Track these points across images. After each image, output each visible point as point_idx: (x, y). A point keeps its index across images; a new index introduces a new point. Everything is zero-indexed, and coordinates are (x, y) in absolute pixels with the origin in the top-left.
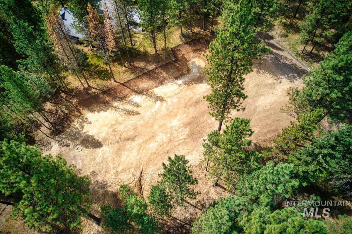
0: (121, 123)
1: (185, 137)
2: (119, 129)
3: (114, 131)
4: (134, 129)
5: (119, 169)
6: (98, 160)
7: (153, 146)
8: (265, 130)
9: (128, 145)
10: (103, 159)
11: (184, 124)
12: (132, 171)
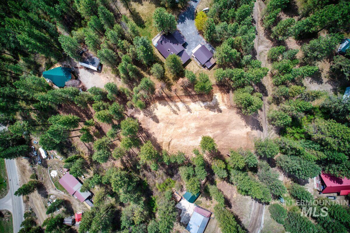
0: (171, 115)
1: (193, 133)
2: (169, 117)
3: (167, 117)
4: (175, 120)
5: (165, 135)
6: (158, 127)
7: (180, 131)
8: (225, 145)
9: (171, 126)
10: (160, 128)
11: (196, 127)
12: (168, 137)
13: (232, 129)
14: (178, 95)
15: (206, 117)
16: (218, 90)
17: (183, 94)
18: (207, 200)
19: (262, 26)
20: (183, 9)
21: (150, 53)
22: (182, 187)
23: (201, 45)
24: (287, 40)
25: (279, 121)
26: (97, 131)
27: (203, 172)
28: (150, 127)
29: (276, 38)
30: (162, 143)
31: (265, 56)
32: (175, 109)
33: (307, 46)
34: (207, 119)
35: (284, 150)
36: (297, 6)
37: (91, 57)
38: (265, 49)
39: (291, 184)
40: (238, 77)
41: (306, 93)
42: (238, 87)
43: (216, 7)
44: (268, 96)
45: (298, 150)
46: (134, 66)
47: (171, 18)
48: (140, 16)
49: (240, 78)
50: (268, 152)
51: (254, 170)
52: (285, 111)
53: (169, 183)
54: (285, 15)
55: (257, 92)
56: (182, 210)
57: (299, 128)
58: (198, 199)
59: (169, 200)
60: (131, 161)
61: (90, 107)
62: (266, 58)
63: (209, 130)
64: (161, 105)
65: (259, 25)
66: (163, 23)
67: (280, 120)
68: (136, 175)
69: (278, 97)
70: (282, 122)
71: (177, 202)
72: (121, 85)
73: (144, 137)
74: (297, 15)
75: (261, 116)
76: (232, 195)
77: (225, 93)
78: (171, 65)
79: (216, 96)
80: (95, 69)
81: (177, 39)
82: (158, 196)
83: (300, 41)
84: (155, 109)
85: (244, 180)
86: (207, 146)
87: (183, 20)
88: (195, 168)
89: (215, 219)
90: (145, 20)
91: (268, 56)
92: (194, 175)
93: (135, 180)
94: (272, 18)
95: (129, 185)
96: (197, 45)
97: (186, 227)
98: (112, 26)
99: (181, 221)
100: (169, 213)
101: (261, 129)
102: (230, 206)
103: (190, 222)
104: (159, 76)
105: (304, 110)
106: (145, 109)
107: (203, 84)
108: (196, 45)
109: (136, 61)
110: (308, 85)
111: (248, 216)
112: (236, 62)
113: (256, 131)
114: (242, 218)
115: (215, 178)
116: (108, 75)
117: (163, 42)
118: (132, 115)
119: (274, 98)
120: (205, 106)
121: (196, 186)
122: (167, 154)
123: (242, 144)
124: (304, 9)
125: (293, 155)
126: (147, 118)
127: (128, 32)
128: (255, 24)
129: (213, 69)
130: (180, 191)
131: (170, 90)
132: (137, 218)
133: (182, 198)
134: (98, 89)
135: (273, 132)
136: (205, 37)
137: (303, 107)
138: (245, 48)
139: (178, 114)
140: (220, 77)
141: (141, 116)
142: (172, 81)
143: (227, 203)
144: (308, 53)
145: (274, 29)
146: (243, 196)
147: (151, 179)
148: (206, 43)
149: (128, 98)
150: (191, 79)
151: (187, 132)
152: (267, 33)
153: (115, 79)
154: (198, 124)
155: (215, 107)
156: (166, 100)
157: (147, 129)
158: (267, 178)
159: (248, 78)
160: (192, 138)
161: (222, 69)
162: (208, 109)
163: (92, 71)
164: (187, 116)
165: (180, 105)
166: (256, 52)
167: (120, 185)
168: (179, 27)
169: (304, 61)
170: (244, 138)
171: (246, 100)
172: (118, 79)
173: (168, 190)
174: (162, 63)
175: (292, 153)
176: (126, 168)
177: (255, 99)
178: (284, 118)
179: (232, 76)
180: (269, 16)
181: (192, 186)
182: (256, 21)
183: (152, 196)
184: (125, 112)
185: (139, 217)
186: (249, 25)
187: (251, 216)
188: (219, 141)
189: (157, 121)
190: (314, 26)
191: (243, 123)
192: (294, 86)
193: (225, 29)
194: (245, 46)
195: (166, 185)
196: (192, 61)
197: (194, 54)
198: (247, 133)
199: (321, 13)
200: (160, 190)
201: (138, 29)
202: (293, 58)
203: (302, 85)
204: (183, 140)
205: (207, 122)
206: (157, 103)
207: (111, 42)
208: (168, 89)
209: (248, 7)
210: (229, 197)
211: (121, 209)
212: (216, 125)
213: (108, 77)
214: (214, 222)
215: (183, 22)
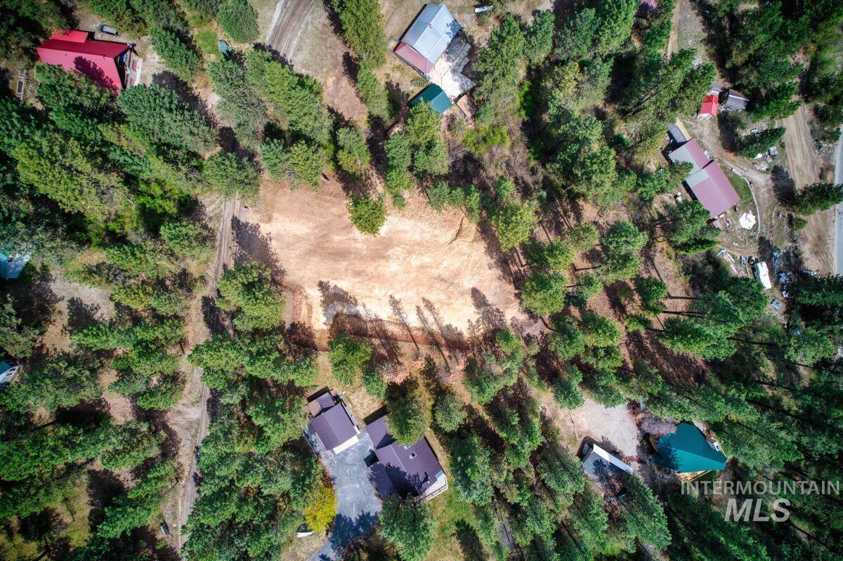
0: (440, 301)
1: (396, 248)
2: (445, 297)
3: (450, 298)
4: (432, 287)
5: (465, 257)
6: (477, 278)
7: (427, 259)
8: (328, 204)
9: (446, 275)
10: (473, 276)
11: (388, 260)
12: (457, 250)
13: (303, 238)
14: (413, 344)
15: (358, 280)
16: (317, 335)
17: (400, 344)
18: (398, 85)
19: (181, 465)
20: (358, 546)
21: (459, 459)
22: (449, 126)
23: (333, 452)
24: (130, 418)
25: (191, 233)
26: (623, 299)
27: (393, 151)
28: (497, 283)
29: (153, 428)
30: (475, 240)
31: (190, 393)
32: (426, 313)
33: (87, 394)
34: (358, 274)
35: (194, 163)
36: (89, 495)
37: (601, 480)
38: (185, 409)
39: (193, 81)
40: (263, 357)
41: (113, 285)
42: (269, 333)
43: (279, 535)
44: (203, 297)
45: (161, 157)
46: (503, 435)
47: (392, 531)
48: (464, 551)
49: (259, 353)
50: (231, 166)
51: (272, 132)
52: (171, 254)
53: (478, 143)
54: (121, 478)
55: (225, 312)
56: (462, 73)
57: (148, 206)
58: (417, 90)
59: (487, 103)
60: (558, 212)
61: (628, 360)
62: (188, 386)
63: (359, 246)
64: (459, 330)
65: (187, 468)
66: (413, 523)
67: (186, 235)
68: (553, 177)
69: (180, 291)
70: (184, 231)
71: (470, 93)
72: (544, 399)
73: (514, 262)
74: (93, 474)
75: (230, 252)
76: (337, 83)
77: (302, 326)
78: (416, 419)
79: (324, 323)
80: (597, 450)
81: (389, 480)
82: (510, 118)
83: (101, 410)
84: (474, 323)
85: (302, 114)
86: (371, 211)
87: (365, 519)
88: (409, 164)
89: (388, 36)
90: (454, 539)
91: (182, 390)
92: (415, 147)
93: (558, 166)
94: (154, 478)
95: (574, 157)
96: (342, 452)
97: (461, 30)
98: (536, 543)
99: (468, 47)
100: (492, 73)
101: (236, 223)
102: (347, 59)
103: (449, 40)
104: (448, 398)
105: (125, 247)
106: (499, 329)
107: (350, 358)
108: (345, 453)
109: (496, 446)
110: (104, 304)
111: (310, 26)
112: (262, 393)
113: (248, 221)
114: (324, 25)
115: (369, 131)
116: (569, 427)
117: (422, 479)
118: (532, 320)
119: (190, 290)
120: (356, 304)
121: (417, 123)
122: (470, 210)
123: (287, 198)
124: (74, 484)
125: (176, 148)
126: (498, 307)
127: (500, 520)
128: (195, 474)
129: (318, 389)
130: (458, 118)
131: (429, 360)
132: (571, 75)
133: (456, 100)
134: (599, 400)
135: (209, 210)
136: (320, 467)
137: (126, 253)
138: (232, 421)
139: (424, 300)
140: (305, 366)
141: (512, 314)
142: (420, 382)
143: (351, 67)
144: (87, 378)
145: (155, 452)
146: (311, 75)
147: (519, 159)
148: (322, 453)
149: (534, 364)
150: (373, 376)
151: (410, 253)
152: (173, 446)
153: (556, 416)
154: (378, 266)
155: (333, 297)
156: (445, 338)
157: (504, 281)
158: (245, 106)
159: (241, 348)
160: (403, 236)
161: (297, 384)
162: (350, 297)
163: (606, 446)
164: (402, 290)
165: (413, 321)
166: (208, 408)
167: (595, 160)
168: (375, 506)
169: (101, 362)
170: (280, 211)
171: (257, 299)
172: (548, 414)
173: (485, 126)
174: (436, 428)
175: (176, 153)
176: (574, 197)
177: (234, 297)
178: (177, 237)
179: (277, 363)
180: (160, 484)
181: (424, 125)
182: (192, 479)
183: (526, 119)
184: (547, 331)
185: (567, 78)
186: (212, 475)
187: (303, 26)
188: (340, 216)
189: (475, 293)
190: (61, 438)
191: (274, 246)
192: (138, 307)
193: (268, 477)
194: (231, 427)
195: (487, 138)
196: (363, 417)
197: (355, 433)
198: (270, 219)
199: (36, 464)
200: (504, 130)
201: (475, 523)
202: (126, 373)
203: (118, 305)
204: (425, 235)
205: (359, 266)
206: (468, 336)
207: (546, 504)
208: (434, 363)
209: (204, 517)
210: (345, 81)
211: (605, 105)
212: (340, 254)
213: (569, 424)
214: (392, 28)
215: (363, 515)
